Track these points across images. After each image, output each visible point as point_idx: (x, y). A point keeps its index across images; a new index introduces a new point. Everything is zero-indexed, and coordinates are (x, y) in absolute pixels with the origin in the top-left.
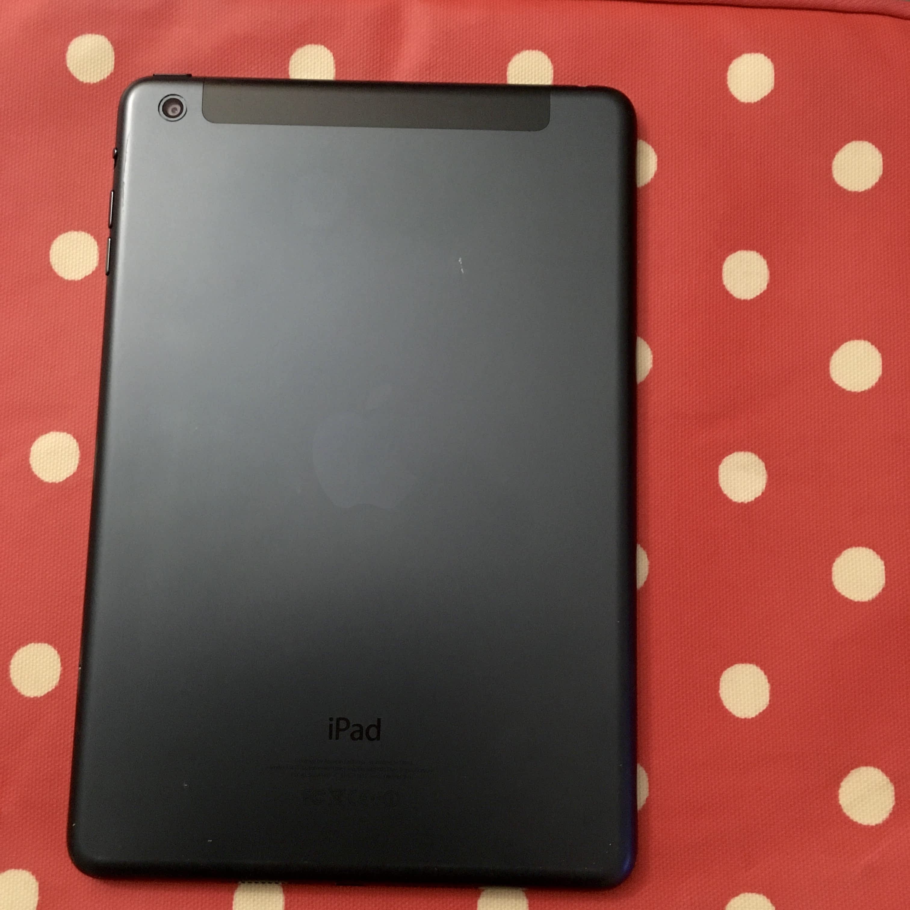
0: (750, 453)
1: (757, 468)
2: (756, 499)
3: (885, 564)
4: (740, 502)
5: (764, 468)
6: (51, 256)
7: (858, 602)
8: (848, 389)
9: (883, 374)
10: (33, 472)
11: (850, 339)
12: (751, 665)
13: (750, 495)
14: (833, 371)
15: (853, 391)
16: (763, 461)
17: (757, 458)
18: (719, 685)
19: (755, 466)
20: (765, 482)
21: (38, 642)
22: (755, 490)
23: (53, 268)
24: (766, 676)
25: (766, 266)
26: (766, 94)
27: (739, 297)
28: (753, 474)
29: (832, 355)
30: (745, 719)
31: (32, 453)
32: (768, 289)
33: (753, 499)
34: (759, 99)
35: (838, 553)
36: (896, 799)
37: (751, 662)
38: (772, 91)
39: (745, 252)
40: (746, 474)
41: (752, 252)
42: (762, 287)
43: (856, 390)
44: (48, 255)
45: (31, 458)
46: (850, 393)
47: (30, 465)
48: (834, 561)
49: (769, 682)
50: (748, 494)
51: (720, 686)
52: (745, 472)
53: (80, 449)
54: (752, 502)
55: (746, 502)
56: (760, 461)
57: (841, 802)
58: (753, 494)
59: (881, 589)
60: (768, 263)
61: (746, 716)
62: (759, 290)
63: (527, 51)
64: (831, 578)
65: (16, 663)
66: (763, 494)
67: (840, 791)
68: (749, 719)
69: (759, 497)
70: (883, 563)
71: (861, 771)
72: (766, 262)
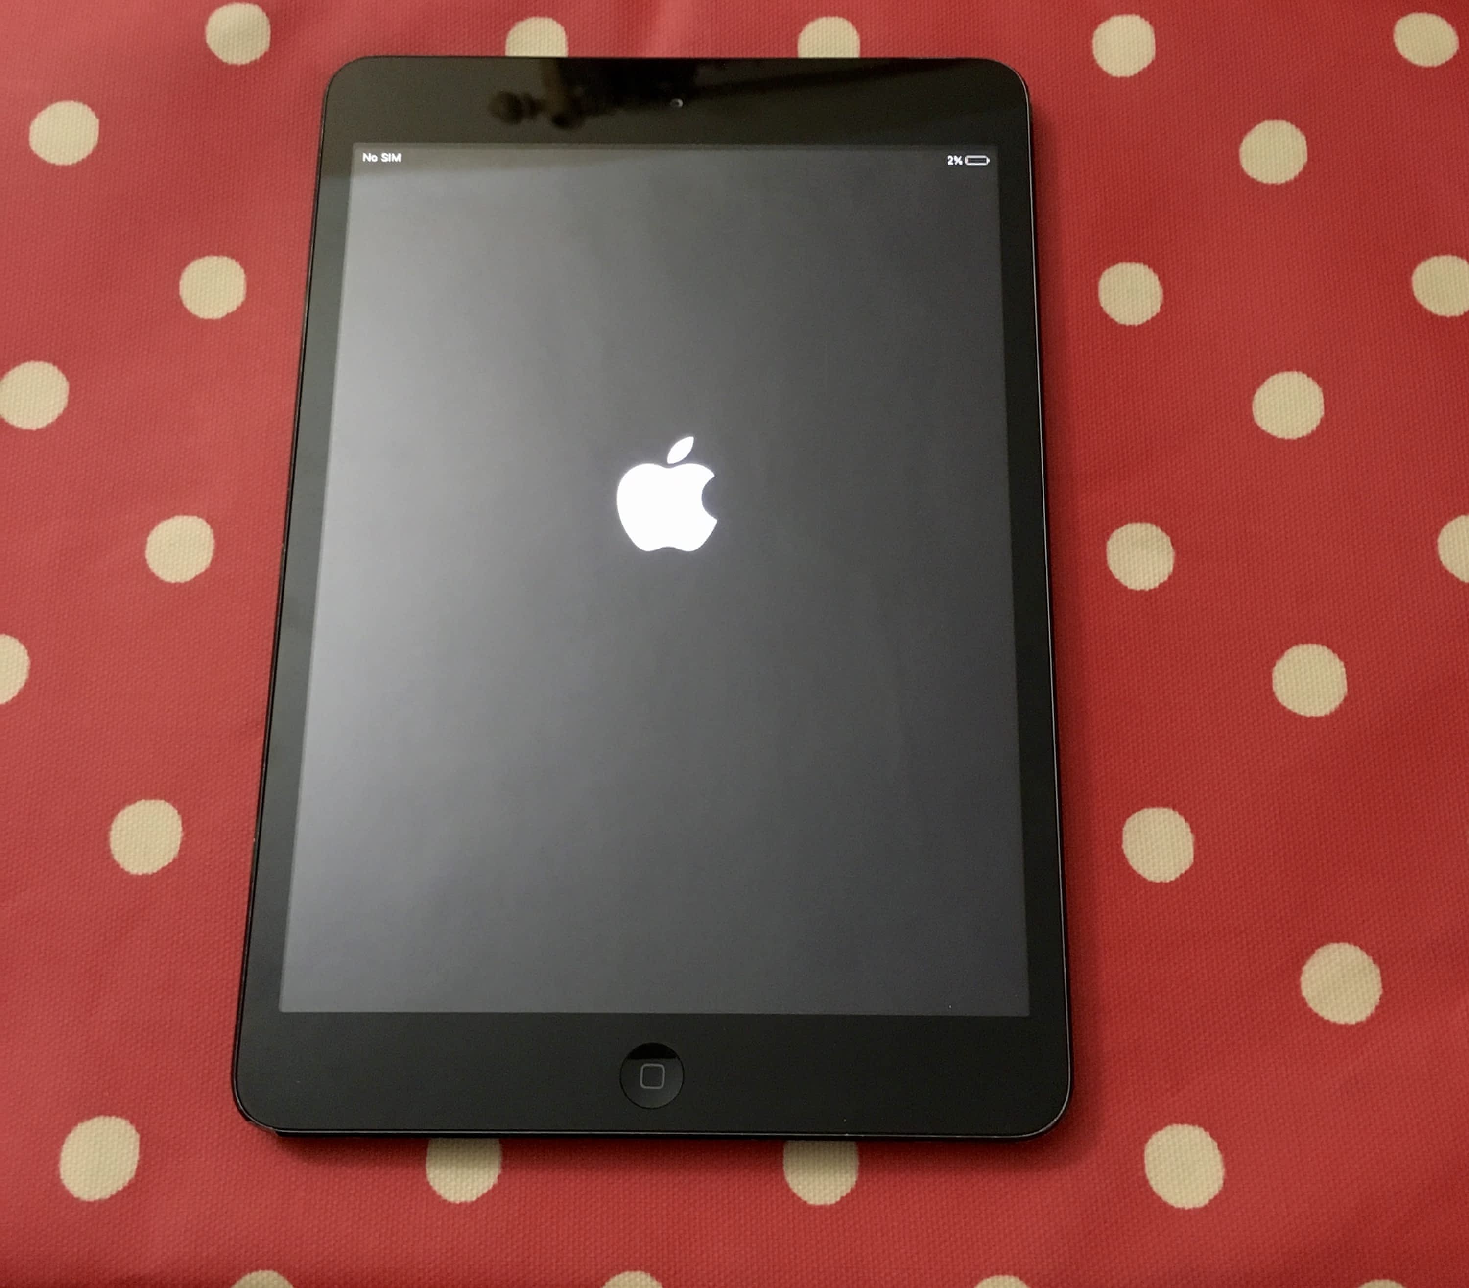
0: (1149, 525)
1: (1160, 543)
2: (1160, 585)
3: (1346, 666)
4: (1138, 589)
5: (1170, 543)
6: (181, 288)
7: (1311, 718)
8: (1280, 436)
9: (1326, 414)
10: (149, 570)
11: (1277, 371)
12: (1166, 809)
13: (1152, 581)
14: (1258, 413)
15: (1286, 438)
16: (1167, 534)
17: (1159, 531)
18: (1121, 837)
19: (1158, 541)
20: (1171, 562)
21: (151, 798)
22: (1159, 572)
23: (184, 302)
24: (1188, 824)
25: (1158, 283)
26: (1146, 65)
27: (1123, 323)
28: (1155, 552)
29: (1254, 393)
30: (1161, 883)
31: (148, 545)
32: (1161, 313)
33: (1157, 585)
34: (1137, 72)
35: (1279, 653)
36: (1384, 987)
37: (1165, 805)
38: (1153, 62)
39: (1128, 265)
40: (1145, 552)
41: (1138, 265)
42: (1154, 309)
43: (1290, 437)
44: (178, 287)
45: (147, 552)
46: (1283, 441)
47: (145, 560)
48: (1274, 665)
49: (1192, 831)
50: (1149, 579)
51: (1124, 839)
52: (1142, 550)
53: (215, 537)
54: (1155, 589)
55: (1147, 589)
56: (1164, 534)
57: (1304, 994)
58: (1157, 578)
59: (1342, 699)
60: (1159, 278)
61: (1162, 879)
62: (1149, 312)
63: (824, 19)
64: (1271, 688)
65: (119, 828)
66: (1170, 578)
67: (1302, 978)
68: (1166, 884)
69: (1165, 582)
70: (1342, 664)
71: (1331, 950)
72: (1157, 277)
